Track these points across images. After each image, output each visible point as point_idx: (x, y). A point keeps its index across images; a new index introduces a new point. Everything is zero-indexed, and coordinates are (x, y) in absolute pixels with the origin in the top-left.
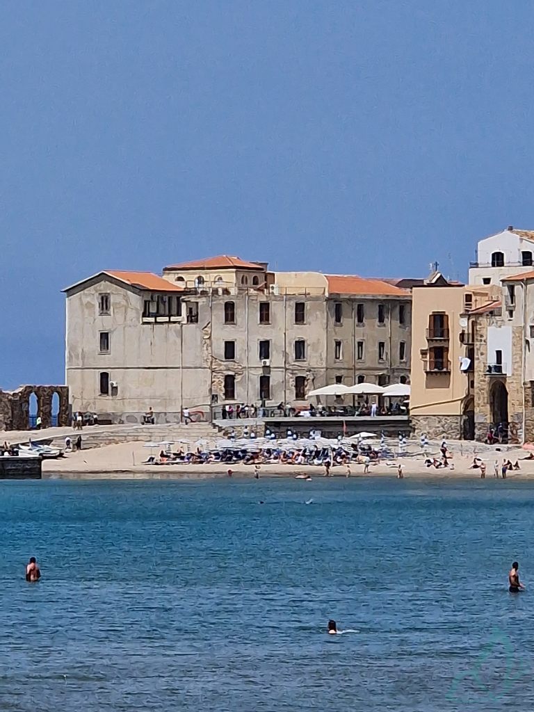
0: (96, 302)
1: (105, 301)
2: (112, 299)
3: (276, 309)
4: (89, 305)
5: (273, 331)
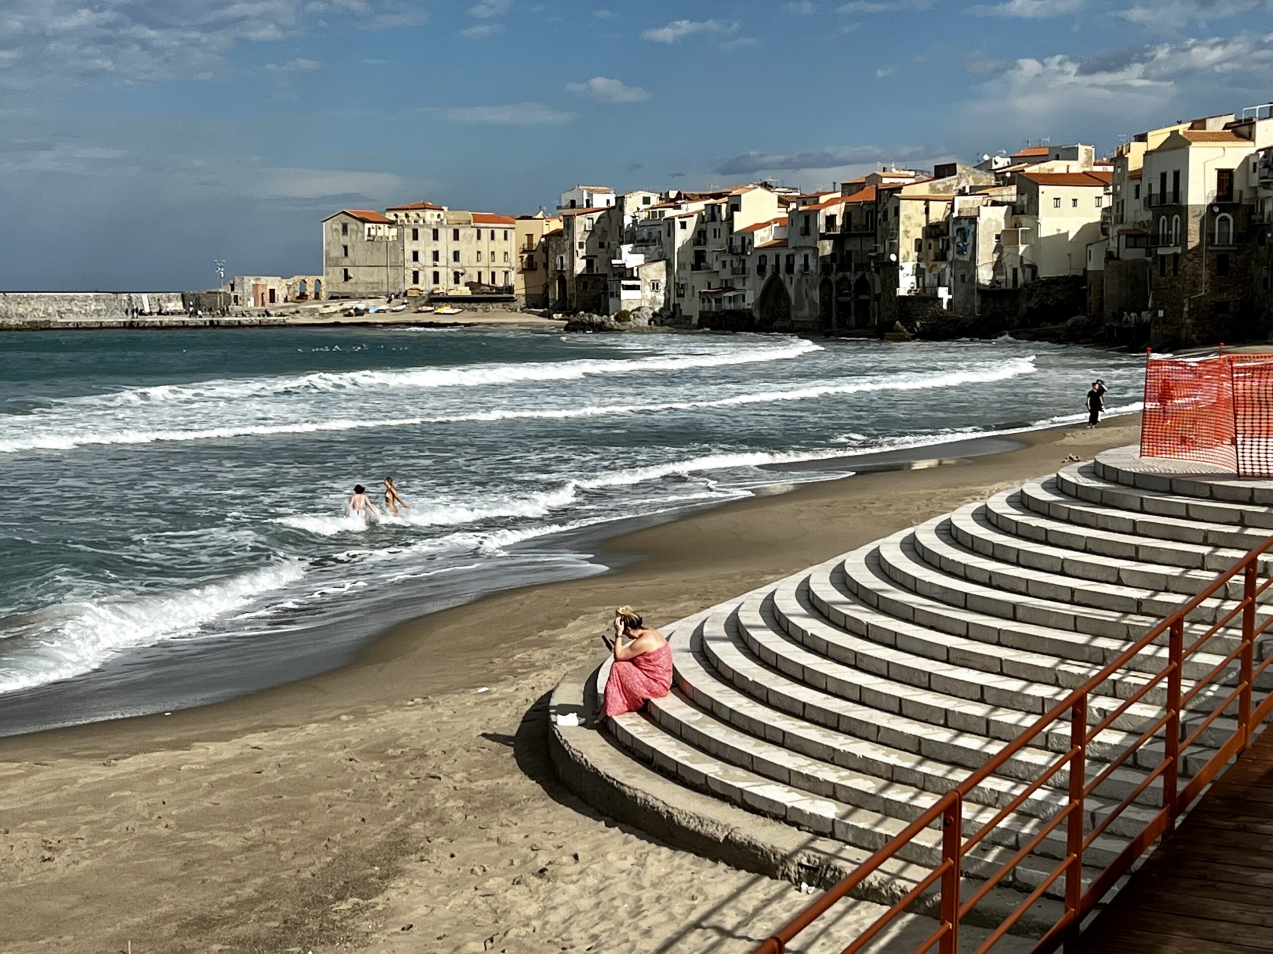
0: (340, 227)
1: (345, 228)
2: (349, 227)
3: (442, 233)
4: (336, 230)
5: (440, 246)
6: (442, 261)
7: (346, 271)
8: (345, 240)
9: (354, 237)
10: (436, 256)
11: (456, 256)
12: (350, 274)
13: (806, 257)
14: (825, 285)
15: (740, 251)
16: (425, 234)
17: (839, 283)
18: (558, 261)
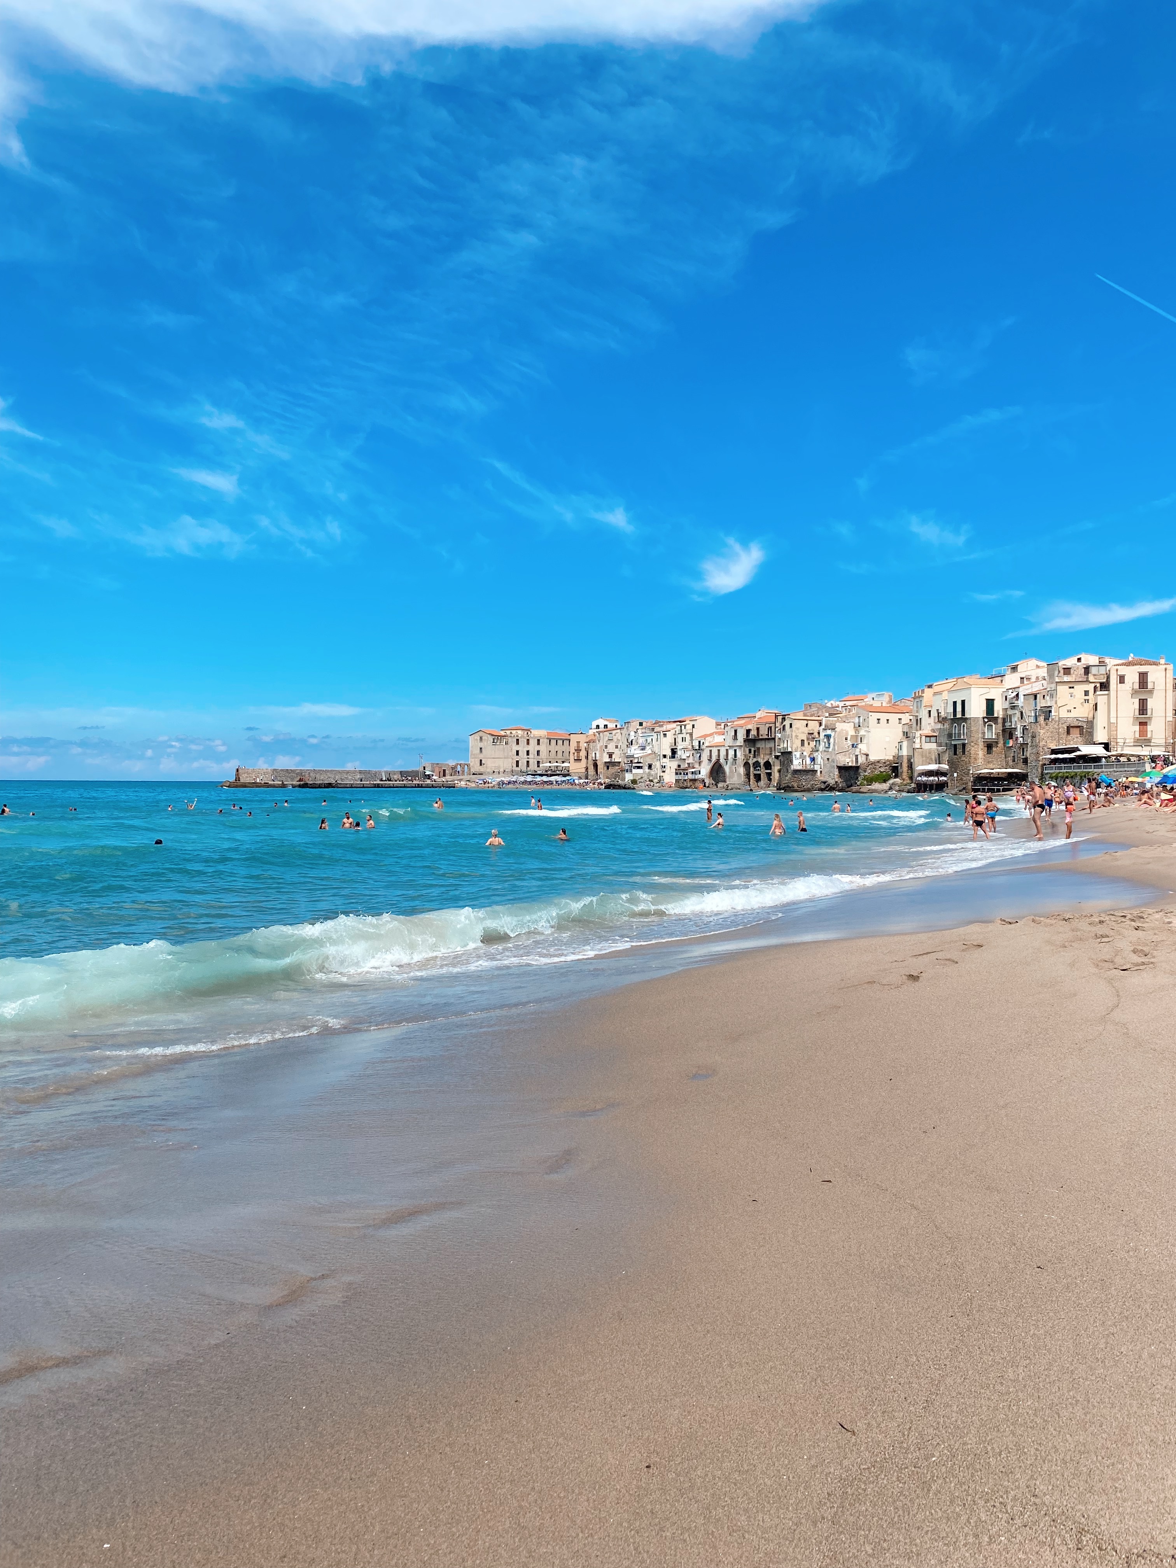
0: (479, 738)
1: (481, 738)
2: (483, 738)
4: (477, 740)
5: (530, 748)
6: (531, 756)
7: (481, 760)
8: (481, 745)
9: (486, 744)
10: (528, 752)
11: (538, 752)
12: (483, 762)
13: (735, 751)
14: (746, 765)
15: (697, 748)
16: (523, 742)
17: (754, 764)
18: (594, 756)
